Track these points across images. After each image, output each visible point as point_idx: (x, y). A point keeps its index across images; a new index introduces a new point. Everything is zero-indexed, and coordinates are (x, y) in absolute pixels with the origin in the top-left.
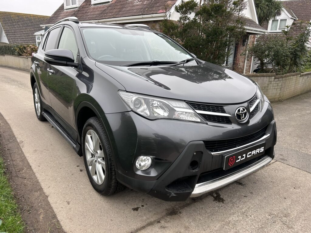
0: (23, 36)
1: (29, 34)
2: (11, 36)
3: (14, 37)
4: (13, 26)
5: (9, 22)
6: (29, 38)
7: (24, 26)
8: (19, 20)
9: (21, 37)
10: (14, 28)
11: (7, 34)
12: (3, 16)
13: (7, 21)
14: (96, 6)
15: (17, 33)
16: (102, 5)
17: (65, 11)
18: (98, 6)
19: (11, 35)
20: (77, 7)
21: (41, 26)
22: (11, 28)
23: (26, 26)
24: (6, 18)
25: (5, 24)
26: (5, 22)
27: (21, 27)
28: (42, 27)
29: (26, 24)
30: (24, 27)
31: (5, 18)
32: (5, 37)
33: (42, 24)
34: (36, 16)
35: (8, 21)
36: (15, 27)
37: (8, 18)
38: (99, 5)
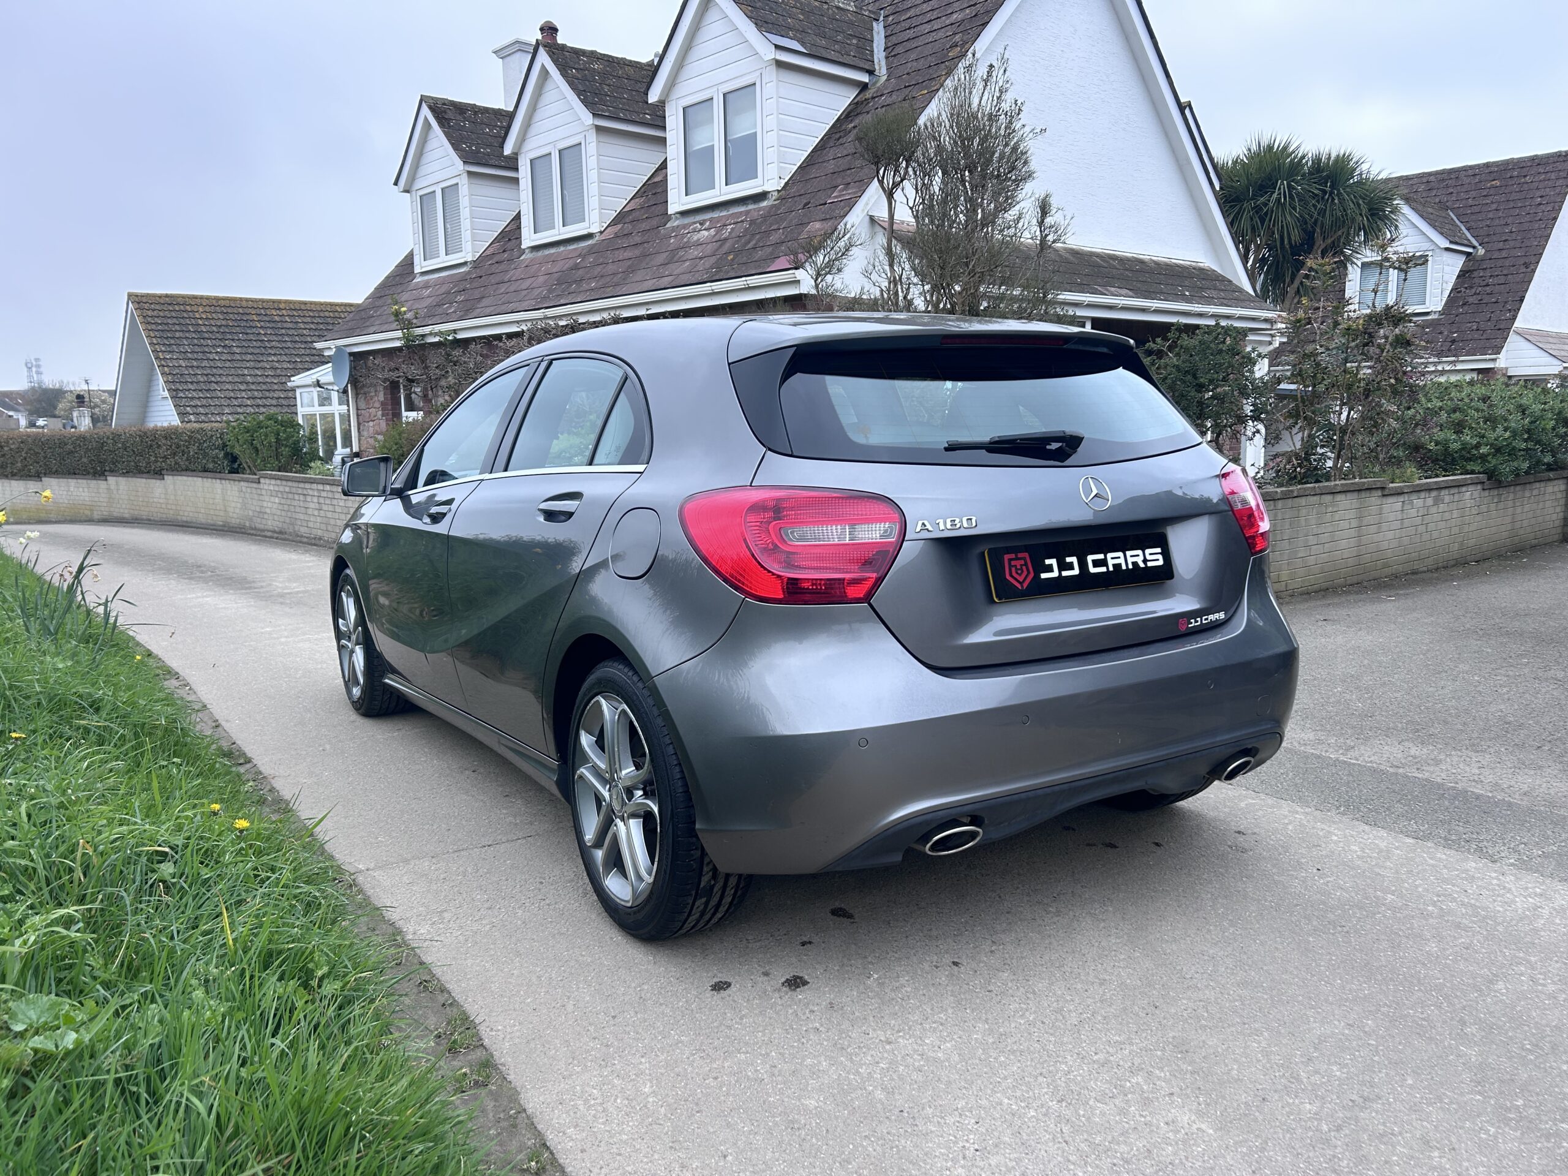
0: (243, 394)
1: (268, 387)
2: (192, 398)
3: (204, 402)
4: (200, 356)
5: (187, 338)
6: (268, 402)
7: (250, 350)
8: (227, 326)
9: (236, 398)
10: (205, 363)
11: (176, 390)
12: (161, 314)
13: (178, 335)
14: (540, 253)
15: (216, 383)
16: (562, 249)
17: (418, 279)
18: (547, 252)
19: (195, 394)
20: (465, 263)
21: (319, 345)
22: (195, 364)
23: (257, 351)
24: (175, 321)
25: (170, 345)
26: (167, 338)
27: (238, 357)
28: (322, 350)
29: (259, 344)
30: (249, 357)
31: (170, 321)
32: (165, 402)
33: (321, 338)
34: (303, 307)
35: (181, 334)
36: (211, 356)
37: (182, 321)
38: (552, 251)
